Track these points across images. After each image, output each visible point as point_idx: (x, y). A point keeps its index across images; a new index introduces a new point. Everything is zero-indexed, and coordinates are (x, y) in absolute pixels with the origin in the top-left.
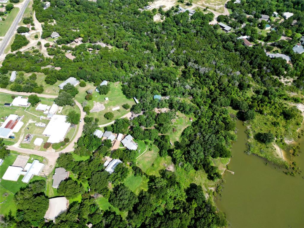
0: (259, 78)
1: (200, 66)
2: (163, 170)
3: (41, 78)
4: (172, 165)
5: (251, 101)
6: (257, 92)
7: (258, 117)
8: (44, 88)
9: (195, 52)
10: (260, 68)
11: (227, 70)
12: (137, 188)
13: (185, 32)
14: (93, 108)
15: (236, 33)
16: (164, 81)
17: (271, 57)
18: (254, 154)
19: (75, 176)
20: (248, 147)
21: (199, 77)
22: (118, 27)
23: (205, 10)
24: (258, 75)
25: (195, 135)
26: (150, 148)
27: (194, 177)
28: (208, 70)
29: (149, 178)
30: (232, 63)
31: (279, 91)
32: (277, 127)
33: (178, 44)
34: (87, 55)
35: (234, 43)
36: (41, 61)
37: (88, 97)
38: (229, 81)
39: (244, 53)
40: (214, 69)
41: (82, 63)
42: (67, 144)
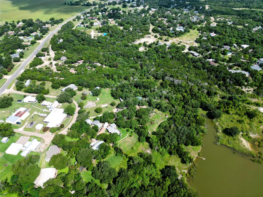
0: (224, 88)
1: (175, 79)
2: (141, 153)
3: (48, 85)
4: (150, 149)
5: (218, 104)
6: (223, 98)
7: (224, 117)
8: (50, 91)
9: (171, 70)
10: (224, 80)
11: (196, 82)
12: (118, 165)
13: (163, 57)
14: (87, 105)
15: (203, 58)
16: (145, 88)
17: (233, 73)
18: (223, 144)
19: (65, 153)
20: (217, 139)
21: (174, 87)
22: (112, 55)
23: (179, 44)
24: (224, 86)
25: (170, 127)
26: (130, 134)
27: (169, 160)
28: (181, 82)
29: (129, 158)
30: (201, 77)
31: (242, 98)
32: (243, 124)
33: (158, 65)
34: (86, 71)
35: (202, 64)
36: (51, 74)
37: (84, 97)
38: (199, 90)
39: (211, 70)
40: (186, 81)
41: (82, 75)
42: (62, 129)
